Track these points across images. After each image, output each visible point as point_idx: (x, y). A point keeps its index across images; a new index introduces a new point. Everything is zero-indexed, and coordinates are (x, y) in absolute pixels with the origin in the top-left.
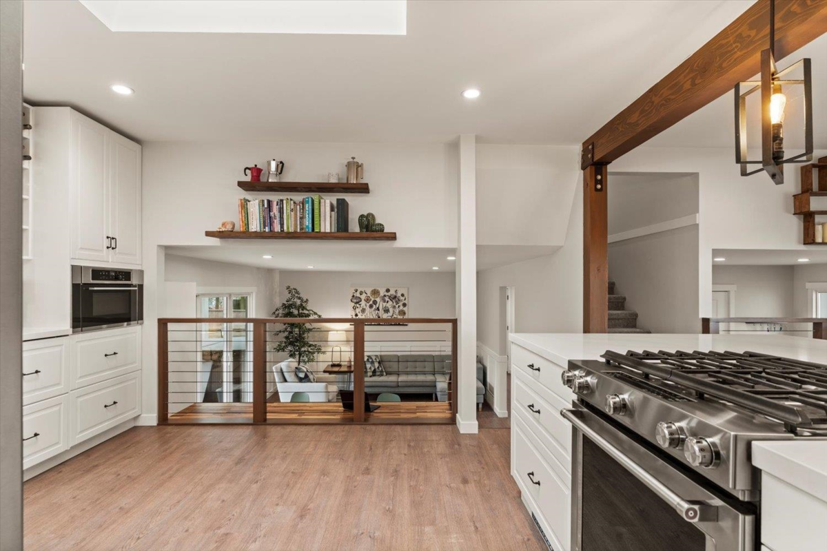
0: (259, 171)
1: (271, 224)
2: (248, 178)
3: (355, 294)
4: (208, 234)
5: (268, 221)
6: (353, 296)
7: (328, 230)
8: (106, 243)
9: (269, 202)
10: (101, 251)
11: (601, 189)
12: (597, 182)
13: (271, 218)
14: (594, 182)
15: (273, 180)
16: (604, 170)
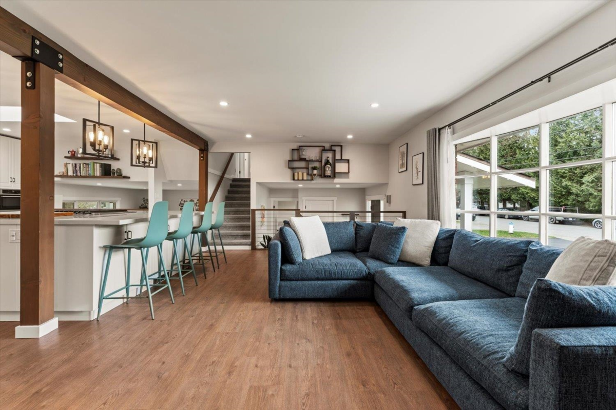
0: (75, 152)
1: (76, 173)
2: (69, 155)
5: (75, 171)
7: (98, 175)
8: (10, 180)
9: (75, 164)
10: (8, 183)
11: (203, 160)
12: (202, 157)
13: (76, 170)
14: (201, 157)
15: (79, 156)
16: (205, 152)
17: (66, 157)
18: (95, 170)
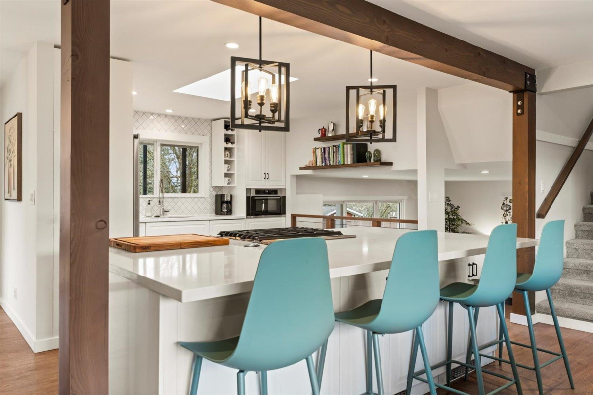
0: (325, 130)
1: (325, 162)
2: (319, 136)
3: (505, 202)
4: (301, 169)
5: (324, 159)
6: (503, 204)
7: (349, 163)
8: (264, 176)
9: (324, 149)
10: (262, 180)
11: (522, 113)
12: (519, 107)
13: (325, 157)
14: (516, 107)
15: (330, 135)
16: (526, 96)
17: (316, 139)
18: (346, 156)
